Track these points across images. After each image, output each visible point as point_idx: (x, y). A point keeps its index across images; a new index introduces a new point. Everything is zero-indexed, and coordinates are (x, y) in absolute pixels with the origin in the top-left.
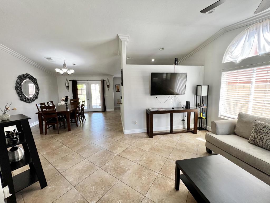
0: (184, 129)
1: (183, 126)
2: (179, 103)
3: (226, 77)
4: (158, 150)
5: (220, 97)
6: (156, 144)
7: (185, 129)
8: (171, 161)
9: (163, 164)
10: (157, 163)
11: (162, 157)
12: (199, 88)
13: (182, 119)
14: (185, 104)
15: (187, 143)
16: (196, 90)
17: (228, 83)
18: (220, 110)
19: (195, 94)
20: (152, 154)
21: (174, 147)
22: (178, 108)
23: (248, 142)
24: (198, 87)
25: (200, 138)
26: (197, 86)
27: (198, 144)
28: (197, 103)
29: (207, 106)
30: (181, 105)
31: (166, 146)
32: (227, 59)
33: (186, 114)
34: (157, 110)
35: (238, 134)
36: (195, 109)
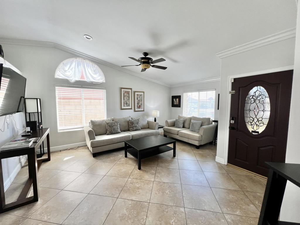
5: (57, 112)
18: (58, 125)
23: (107, 135)
32: (60, 75)
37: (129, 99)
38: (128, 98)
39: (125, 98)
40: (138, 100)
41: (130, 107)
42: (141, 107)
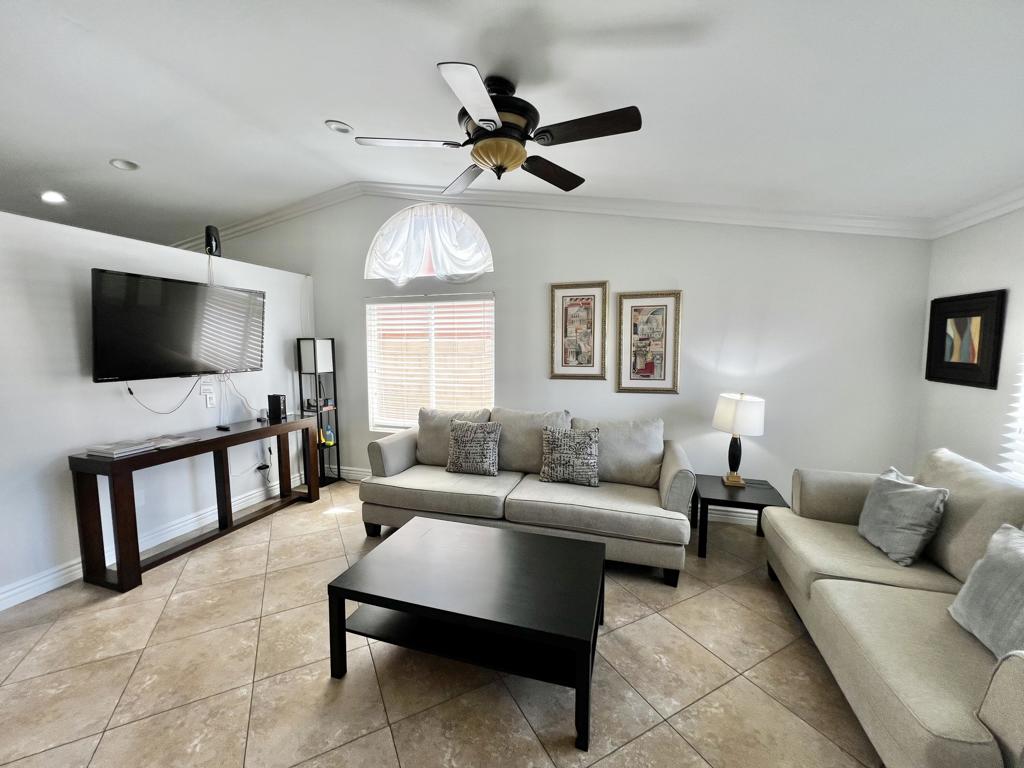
0: (269, 498)
1: (261, 489)
2: (241, 407)
3: (376, 317)
4: (202, 614)
5: (369, 375)
6: (174, 598)
7: (274, 498)
8: (278, 617)
9: (253, 644)
10: (224, 658)
11: (234, 629)
12: (306, 347)
13: (257, 466)
14: (266, 406)
15: (304, 538)
16: (297, 355)
17: (384, 335)
18: (370, 410)
19: (293, 367)
20: (178, 642)
21: (263, 571)
22: (237, 424)
23: (447, 471)
24: (302, 342)
25: (333, 506)
26: (299, 340)
27: (336, 526)
28: (305, 398)
29: (336, 405)
30: (249, 413)
31: (228, 584)
32: (374, 270)
33: (272, 441)
34: (150, 446)
35: (426, 462)
36: (298, 419)
37: (593, 333)
38: (584, 327)
39: (569, 330)
40: (636, 337)
41: (595, 370)
42: (657, 371)
